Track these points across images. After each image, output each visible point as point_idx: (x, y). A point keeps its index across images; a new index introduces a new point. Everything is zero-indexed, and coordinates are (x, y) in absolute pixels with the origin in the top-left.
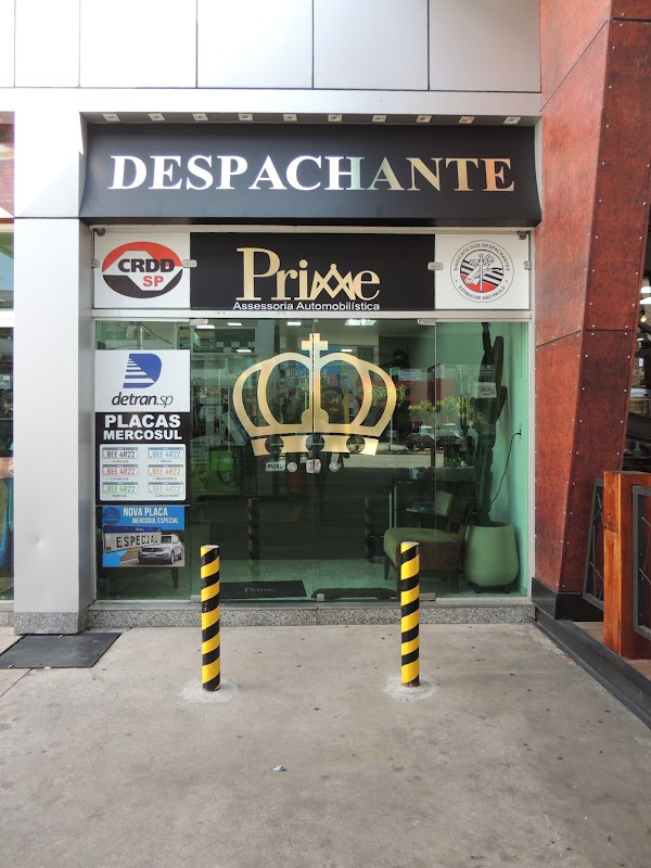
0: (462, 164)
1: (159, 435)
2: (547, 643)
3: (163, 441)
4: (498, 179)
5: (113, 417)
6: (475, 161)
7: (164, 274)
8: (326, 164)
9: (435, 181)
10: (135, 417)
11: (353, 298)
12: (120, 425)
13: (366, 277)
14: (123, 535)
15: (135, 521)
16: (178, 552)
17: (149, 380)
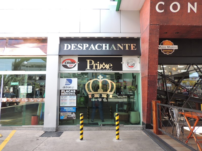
0: (127, 45)
1: (71, 94)
2: (144, 134)
3: (72, 95)
4: (133, 48)
5: (63, 90)
6: (129, 44)
7: (73, 64)
8: (102, 45)
9: (122, 48)
10: (67, 91)
11: (107, 69)
12: (64, 92)
13: (110, 65)
14: (64, 113)
15: (66, 110)
16: (74, 116)
17: (70, 84)
